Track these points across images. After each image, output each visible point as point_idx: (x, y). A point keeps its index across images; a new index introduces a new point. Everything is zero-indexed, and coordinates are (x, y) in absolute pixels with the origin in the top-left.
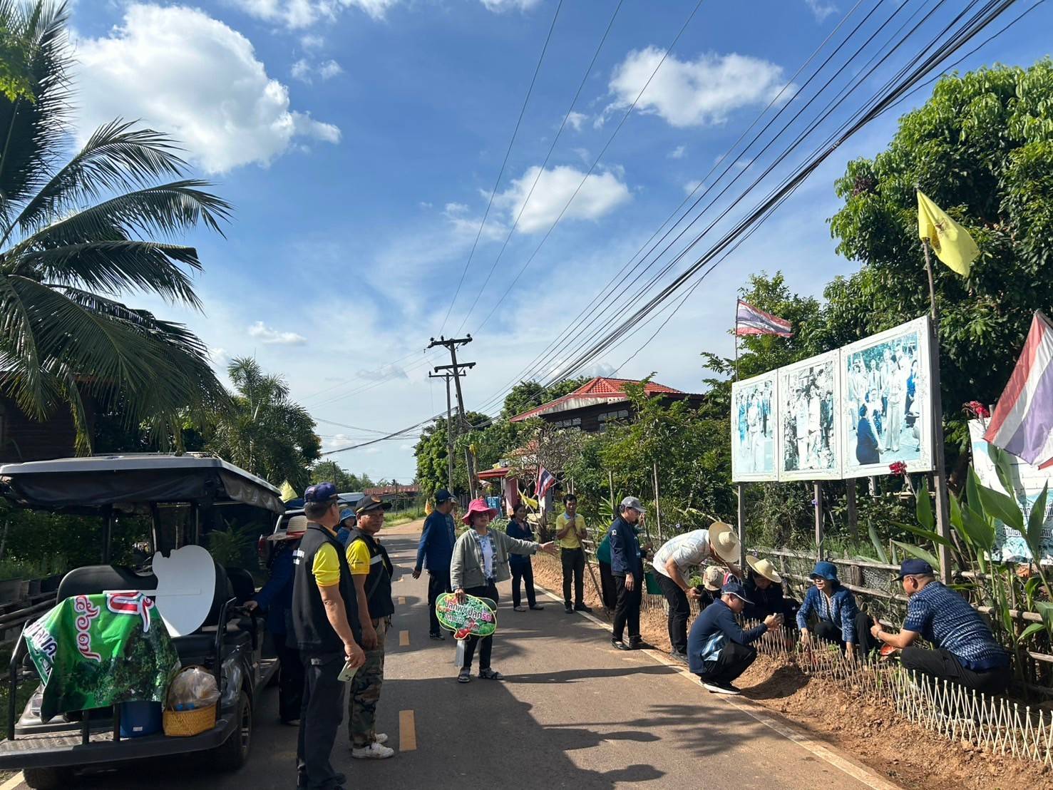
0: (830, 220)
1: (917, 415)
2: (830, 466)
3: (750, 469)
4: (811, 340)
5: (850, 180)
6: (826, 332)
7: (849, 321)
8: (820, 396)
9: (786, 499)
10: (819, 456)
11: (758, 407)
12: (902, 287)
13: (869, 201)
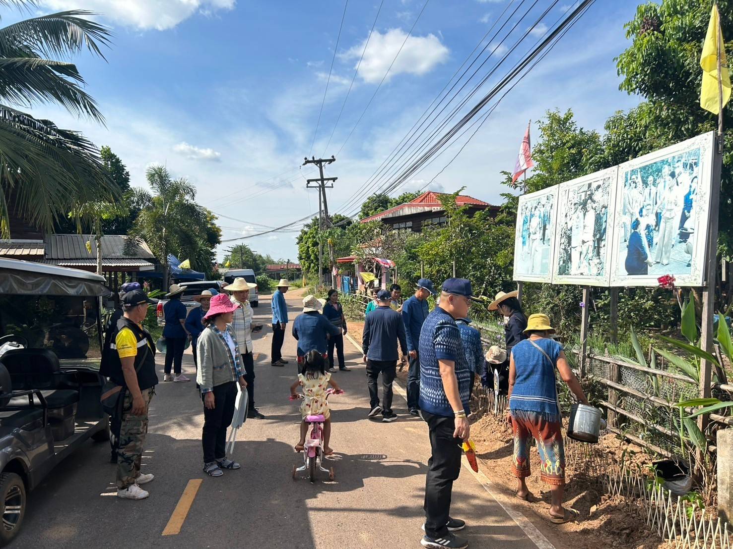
0: (617, 59)
1: (691, 231)
2: (599, 274)
3: (528, 271)
4: (591, 164)
5: (638, 21)
6: (604, 158)
7: (624, 149)
8: (595, 209)
9: (559, 293)
10: (589, 264)
11: (540, 217)
12: (675, 117)
13: (653, 39)
